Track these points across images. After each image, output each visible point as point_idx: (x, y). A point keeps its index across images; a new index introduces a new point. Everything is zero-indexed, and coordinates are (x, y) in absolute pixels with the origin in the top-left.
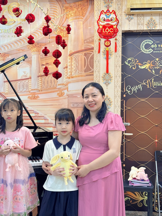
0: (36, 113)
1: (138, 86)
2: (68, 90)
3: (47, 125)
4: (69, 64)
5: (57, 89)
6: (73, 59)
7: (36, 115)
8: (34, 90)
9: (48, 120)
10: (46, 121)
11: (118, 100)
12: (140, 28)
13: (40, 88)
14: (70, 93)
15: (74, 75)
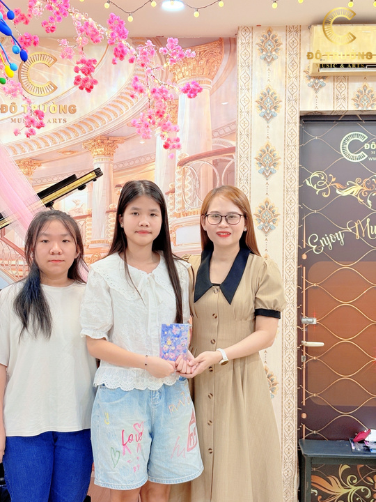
1: (334, 234)
2: (175, 243)
4: (178, 184)
6: (188, 174)
8: (99, 242)
11: (290, 266)
12: (341, 106)
15: (190, 210)
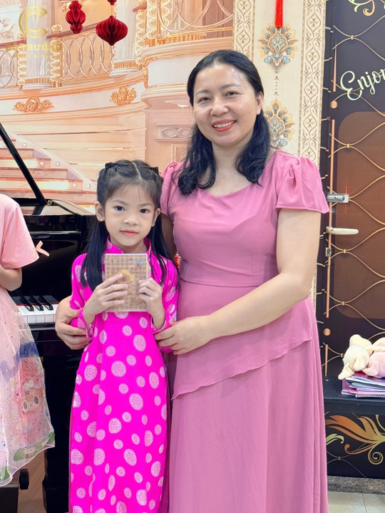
0: (40, 159)
1: (379, 71)
2: (146, 84)
3: (77, 198)
5: (111, 81)
7: (42, 163)
8: (37, 81)
9: (81, 181)
10: (74, 185)
11: (311, 117)
13: (55, 75)
14: (153, 93)
15: (168, 35)
